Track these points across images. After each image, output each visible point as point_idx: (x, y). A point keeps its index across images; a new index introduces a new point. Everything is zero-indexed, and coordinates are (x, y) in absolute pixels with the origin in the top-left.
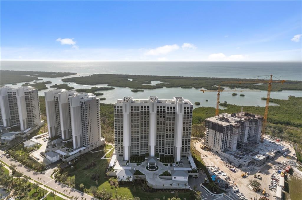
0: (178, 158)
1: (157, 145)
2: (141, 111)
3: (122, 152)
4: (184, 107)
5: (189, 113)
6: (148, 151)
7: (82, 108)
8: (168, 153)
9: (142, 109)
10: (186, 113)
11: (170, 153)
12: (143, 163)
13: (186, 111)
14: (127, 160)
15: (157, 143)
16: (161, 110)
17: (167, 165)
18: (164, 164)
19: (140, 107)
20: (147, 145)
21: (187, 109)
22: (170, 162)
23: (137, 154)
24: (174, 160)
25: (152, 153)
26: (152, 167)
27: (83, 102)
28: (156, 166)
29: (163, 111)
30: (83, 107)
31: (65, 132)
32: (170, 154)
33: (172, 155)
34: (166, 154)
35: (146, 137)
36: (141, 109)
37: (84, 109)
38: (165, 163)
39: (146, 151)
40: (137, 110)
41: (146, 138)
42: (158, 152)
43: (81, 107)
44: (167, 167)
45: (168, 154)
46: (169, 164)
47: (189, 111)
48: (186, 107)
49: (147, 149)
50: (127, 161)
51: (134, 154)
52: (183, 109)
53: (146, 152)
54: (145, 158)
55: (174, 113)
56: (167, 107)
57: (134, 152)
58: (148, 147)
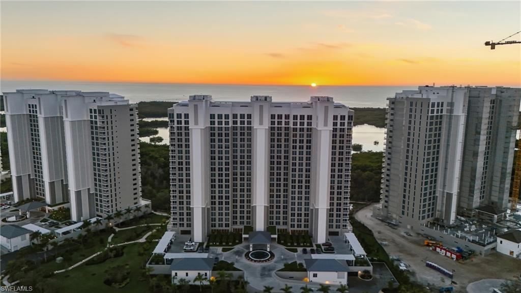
0: (321, 237)
1: (272, 207)
2: (234, 127)
3: (189, 225)
4: (334, 116)
5: (344, 129)
6: (250, 220)
7: (94, 125)
8: (296, 226)
9: (235, 123)
10: (338, 130)
11: (303, 226)
12: (237, 247)
13: (339, 126)
14: (201, 241)
15: (271, 202)
16: (280, 123)
17: (296, 251)
18: (286, 249)
19: (231, 117)
20: (249, 207)
21: (339, 121)
22: (302, 244)
23: (224, 228)
24: (312, 241)
25: (260, 224)
26: (260, 255)
27: (95, 110)
28: (270, 252)
29: (283, 125)
30: (96, 123)
31: (52, 184)
32: (301, 227)
33: (306, 229)
34: (293, 229)
35: (246, 188)
36: (234, 121)
37: (98, 125)
38: (289, 246)
39: (245, 220)
40: (224, 123)
41: (246, 190)
42: (275, 223)
43: (92, 122)
44: (295, 253)
45: (296, 228)
46: (300, 249)
47: (344, 126)
48: (337, 116)
49: (248, 218)
50: (200, 243)
51: (217, 228)
52: (331, 120)
53: (245, 224)
54: (244, 236)
55: (309, 130)
56: (294, 116)
57: (217, 222)
58: (251, 212)
